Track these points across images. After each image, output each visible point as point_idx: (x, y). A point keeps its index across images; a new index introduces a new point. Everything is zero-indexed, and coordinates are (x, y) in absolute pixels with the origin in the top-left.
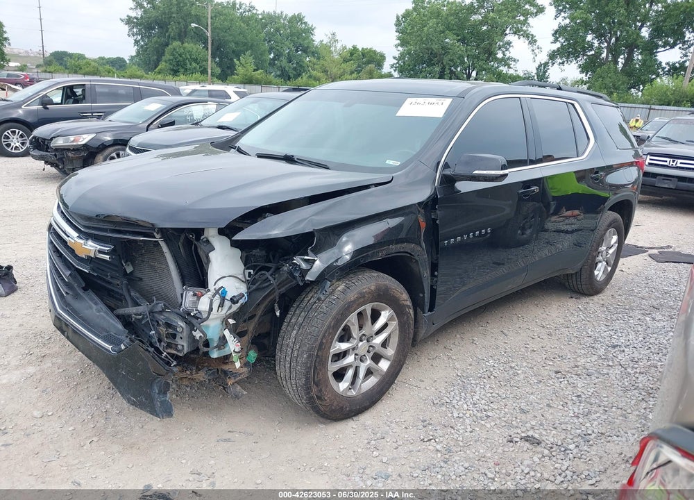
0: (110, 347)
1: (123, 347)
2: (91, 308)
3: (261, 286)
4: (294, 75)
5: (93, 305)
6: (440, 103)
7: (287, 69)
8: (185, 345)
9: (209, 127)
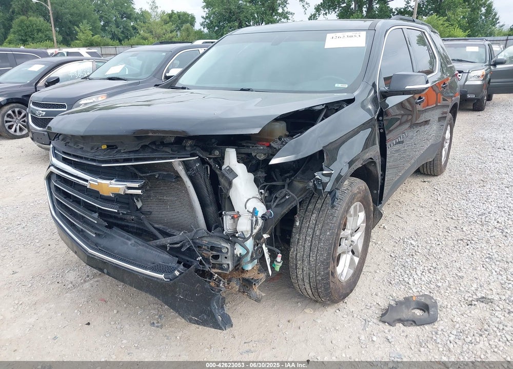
0: (162, 276)
1: (177, 273)
2: (126, 244)
3: (281, 201)
4: (123, 37)
5: (127, 241)
6: (358, 36)
7: (116, 33)
8: (230, 263)
9: (100, 79)
